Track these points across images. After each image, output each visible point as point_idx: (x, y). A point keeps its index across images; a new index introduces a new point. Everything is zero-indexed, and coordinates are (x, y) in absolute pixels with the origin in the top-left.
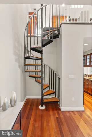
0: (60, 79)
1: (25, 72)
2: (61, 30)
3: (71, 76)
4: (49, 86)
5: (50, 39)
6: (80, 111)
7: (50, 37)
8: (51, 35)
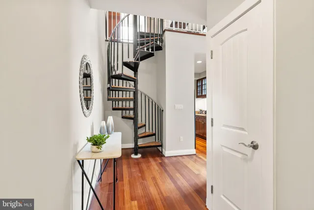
0: (162, 111)
1: (109, 100)
2: (165, 39)
3: (178, 106)
4: (145, 125)
5: (150, 51)
6: (190, 155)
7: (150, 50)
8: (152, 46)
